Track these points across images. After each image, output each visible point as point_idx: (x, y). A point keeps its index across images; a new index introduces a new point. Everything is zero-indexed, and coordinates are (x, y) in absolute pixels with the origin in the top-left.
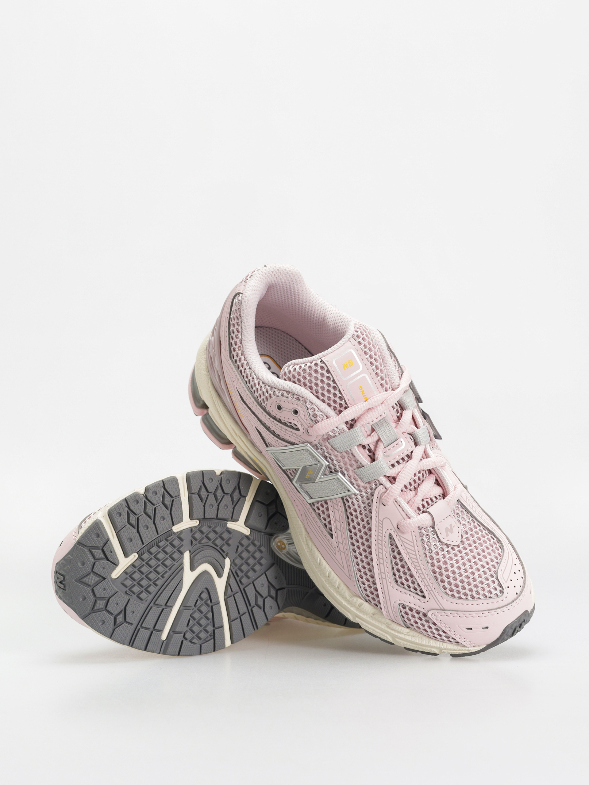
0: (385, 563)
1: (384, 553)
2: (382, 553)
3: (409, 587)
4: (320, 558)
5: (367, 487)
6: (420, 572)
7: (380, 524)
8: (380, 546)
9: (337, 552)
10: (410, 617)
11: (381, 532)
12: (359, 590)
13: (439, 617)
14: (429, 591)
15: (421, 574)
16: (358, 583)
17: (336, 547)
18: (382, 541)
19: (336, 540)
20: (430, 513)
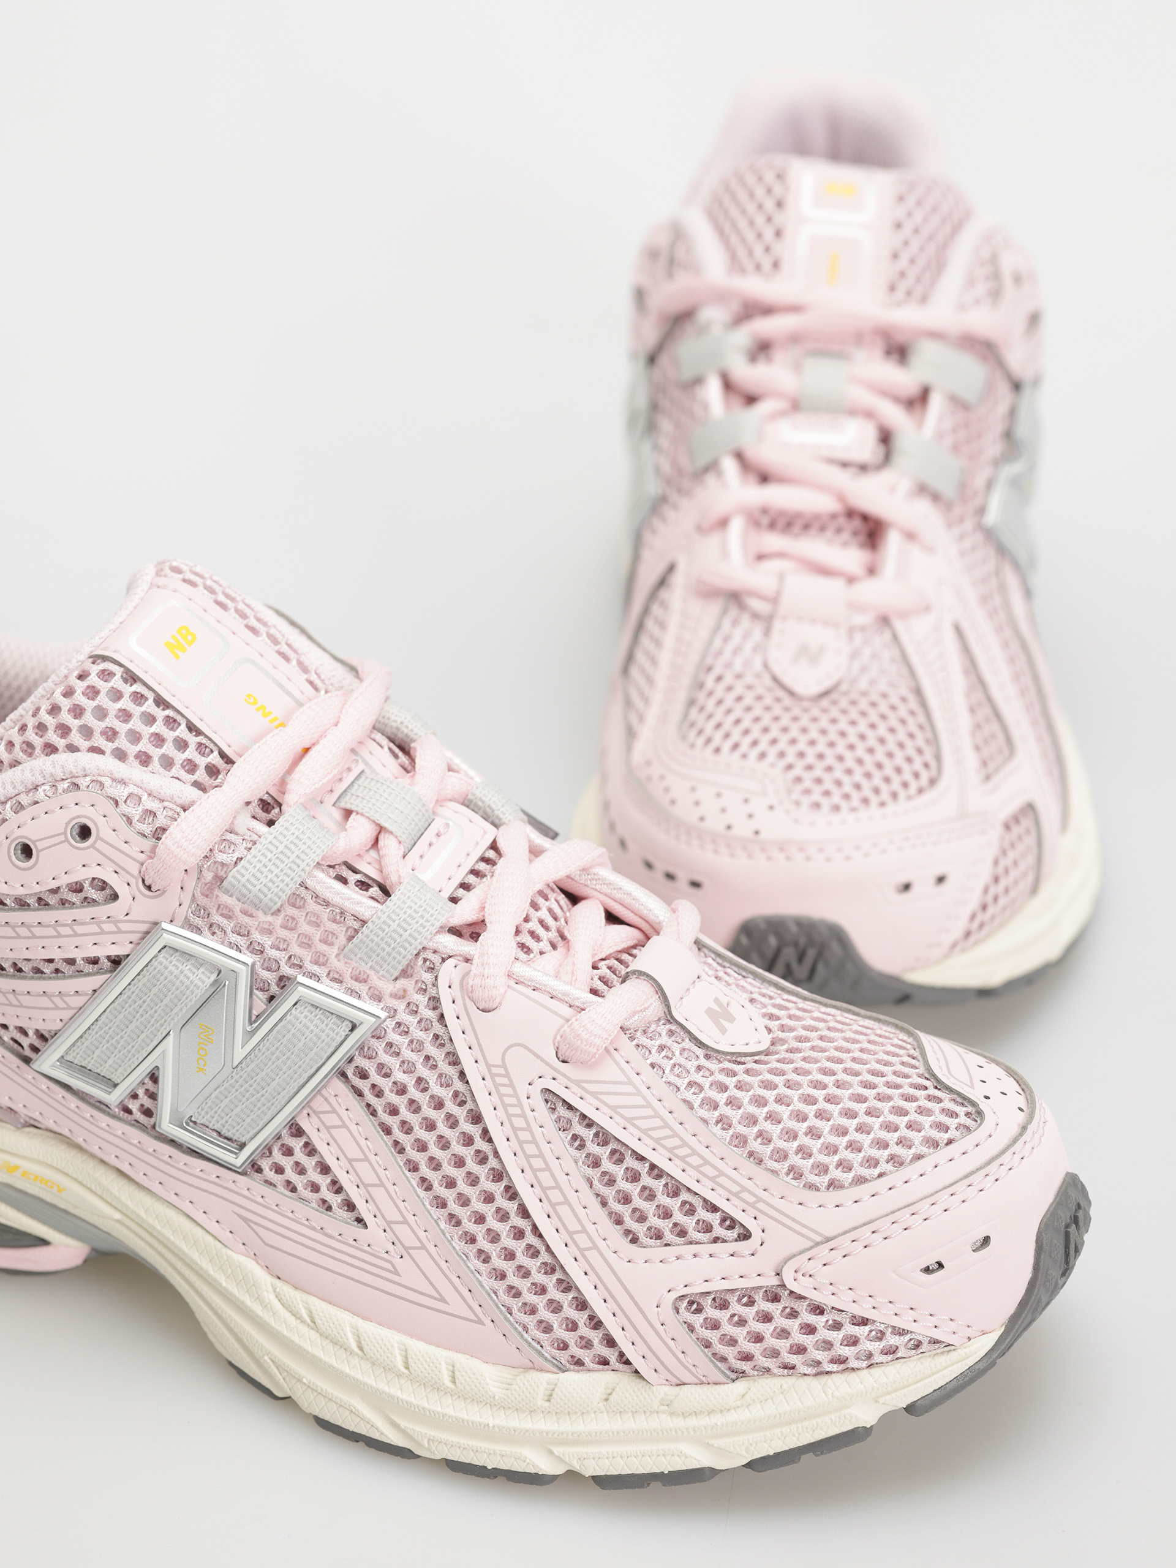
0: (572, 1196)
1: (554, 1163)
2: (548, 1168)
3: (682, 1233)
4: (351, 1326)
5: (405, 991)
6: (695, 1161)
7: (498, 1080)
8: (531, 1149)
9: (397, 1261)
10: (728, 1328)
11: (514, 1101)
12: (526, 1341)
13: (824, 1275)
14: (752, 1205)
15: (701, 1165)
16: (511, 1319)
17: (391, 1247)
18: (529, 1128)
19: (379, 1220)
20: (640, 974)
